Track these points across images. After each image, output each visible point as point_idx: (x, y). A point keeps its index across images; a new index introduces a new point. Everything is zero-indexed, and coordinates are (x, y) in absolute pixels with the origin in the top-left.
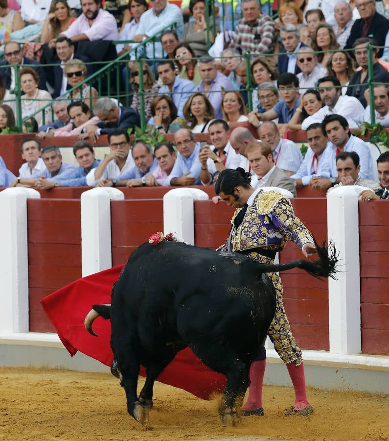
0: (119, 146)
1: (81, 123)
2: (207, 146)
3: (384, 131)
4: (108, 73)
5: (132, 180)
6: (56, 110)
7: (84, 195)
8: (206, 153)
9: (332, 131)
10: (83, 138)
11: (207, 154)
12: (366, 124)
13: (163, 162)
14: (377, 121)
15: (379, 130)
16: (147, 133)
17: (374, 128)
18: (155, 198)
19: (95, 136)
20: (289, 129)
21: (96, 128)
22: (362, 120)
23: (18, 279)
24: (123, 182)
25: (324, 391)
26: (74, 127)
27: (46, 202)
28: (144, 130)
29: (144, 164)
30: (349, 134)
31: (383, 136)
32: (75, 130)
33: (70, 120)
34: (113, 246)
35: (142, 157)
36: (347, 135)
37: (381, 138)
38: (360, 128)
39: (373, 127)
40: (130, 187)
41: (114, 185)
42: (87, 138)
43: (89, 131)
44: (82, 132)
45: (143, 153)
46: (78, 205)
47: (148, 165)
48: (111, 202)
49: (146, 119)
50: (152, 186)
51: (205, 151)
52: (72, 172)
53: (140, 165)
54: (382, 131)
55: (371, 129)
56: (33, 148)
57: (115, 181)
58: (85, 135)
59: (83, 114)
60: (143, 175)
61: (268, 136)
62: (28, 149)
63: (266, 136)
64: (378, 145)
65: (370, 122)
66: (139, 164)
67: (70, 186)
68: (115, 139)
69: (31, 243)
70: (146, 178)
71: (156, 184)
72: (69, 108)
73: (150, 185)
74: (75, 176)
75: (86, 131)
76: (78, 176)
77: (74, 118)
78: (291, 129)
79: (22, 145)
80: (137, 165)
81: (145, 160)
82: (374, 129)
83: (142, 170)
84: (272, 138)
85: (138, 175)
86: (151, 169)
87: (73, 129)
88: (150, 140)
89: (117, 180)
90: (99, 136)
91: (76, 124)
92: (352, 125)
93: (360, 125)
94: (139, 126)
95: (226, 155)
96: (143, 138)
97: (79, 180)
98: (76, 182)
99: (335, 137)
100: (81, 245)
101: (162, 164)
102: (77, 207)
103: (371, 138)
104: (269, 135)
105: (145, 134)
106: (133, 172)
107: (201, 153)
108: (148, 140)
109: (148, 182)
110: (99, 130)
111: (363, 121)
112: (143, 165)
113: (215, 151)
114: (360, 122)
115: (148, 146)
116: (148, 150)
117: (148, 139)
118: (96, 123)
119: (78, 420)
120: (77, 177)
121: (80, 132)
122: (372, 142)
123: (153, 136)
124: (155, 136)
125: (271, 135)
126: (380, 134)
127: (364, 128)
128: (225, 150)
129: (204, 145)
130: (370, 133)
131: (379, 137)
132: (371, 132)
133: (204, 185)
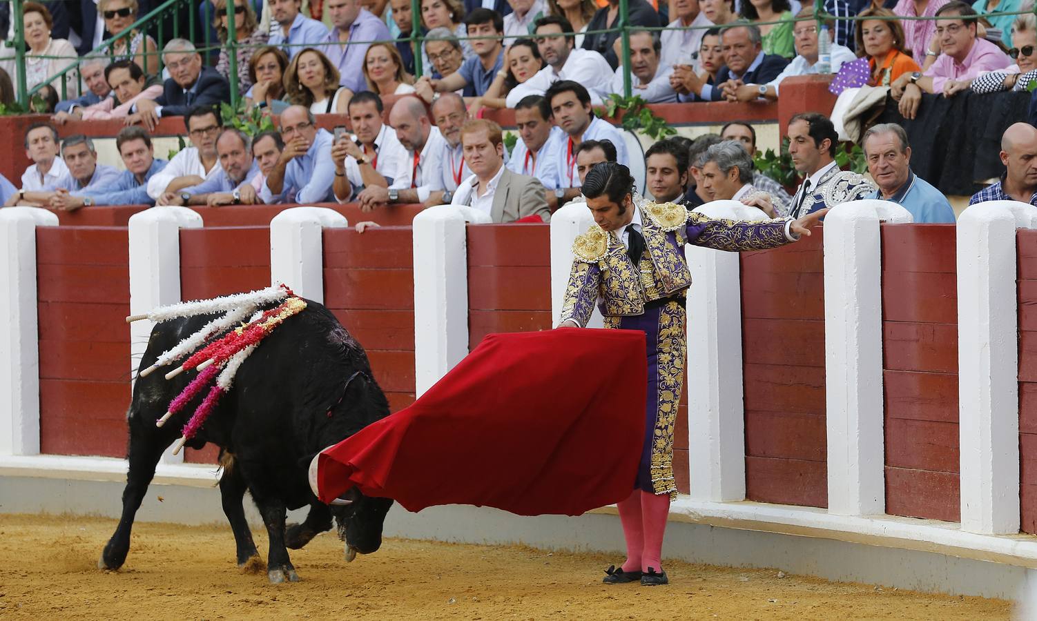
0: (205, 134)
1: (128, 96)
2: (346, 134)
3: (647, 109)
4: (174, 12)
5: (217, 193)
6: (85, 74)
7: (135, 220)
8: (345, 146)
9: (562, 108)
10: (132, 122)
11: (346, 148)
12: (617, 97)
13: (266, 164)
14: (635, 93)
15: (639, 106)
16: (242, 113)
17: (630, 103)
18: (256, 224)
19: (153, 120)
20: (484, 107)
21: (155, 106)
22: (609, 91)
23: (22, 364)
24: (201, 198)
25: (544, 553)
26: (117, 103)
27: (70, 232)
28: (236, 110)
29: (236, 165)
30: (591, 115)
31: (646, 118)
32: (119, 108)
33: (109, 92)
35: (234, 153)
36: (588, 117)
37: (642, 122)
38: (606, 104)
39: (628, 102)
40: (212, 206)
41: (186, 203)
42: (139, 123)
43: (142, 110)
44: (130, 112)
45: (236, 148)
46: (124, 237)
47: (244, 168)
48: (180, 231)
49: (240, 90)
50: (250, 204)
51: (343, 144)
52: (113, 181)
53: (229, 168)
54: (643, 110)
55: (624, 107)
56: (44, 139)
57: (186, 197)
58: (136, 117)
59: (133, 82)
60: (235, 184)
61: (449, 119)
62: (36, 141)
63: (447, 119)
64: (637, 132)
65: (622, 95)
66: (228, 165)
67: (110, 203)
68: (197, 122)
69: (42, 302)
70: (240, 190)
71: (258, 200)
72: (108, 71)
73: (247, 202)
74: (118, 187)
75: (138, 111)
76: (123, 188)
77: (117, 87)
78: (488, 106)
79: (26, 134)
80: (225, 168)
81: (238, 159)
82: (629, 106)
83: (232, 176)
84: (456, 121)
85: (226, 185)
86: (248, 176)
87: (114, 107)
88: (247, 125)
89: (190, 195)
90: (159, 118)
91: (120, 100)
92: (596, 100)
93: (605, 99)
94: (229, 102)
95: (377, 150)
96: (235, 121)
97: (125, 195)
98: (120, 197)
99: (567, 119)
100: (129, 304)
101: (265, 167)
102: (122, 241)
103: (623, 122)
105: (238, 116)
106: (218, 180)
107: (335, 147)
108: (243, 126)
109: (244, 198)
110: (159, 109)
111: (611, 92)
112: (234, 167)
113: (358, 143)
114: (605, 94)
115: (243, 135)
116: (244, 142)
117: (243, 123)
118: (154, 97)
119: (125, 604)
120: (121, 190)
121: (127, 112)
122: (626, 128)
123: (253, 119)
124: (255, 119)
126: (641, 115)
127: (612, 105)
129: (340, 133)
130: (622, 113)
131: (638, 119)
132: (626, 111)
133: (340, 202)
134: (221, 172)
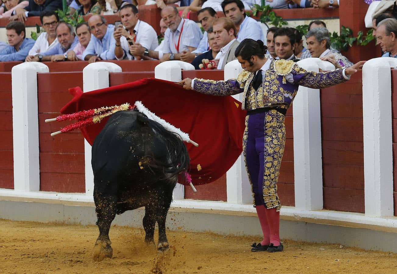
0: (51, 26)
1: (11, 7)
2: (121, 25)
3: (273, 12)
5: (56, 55)
7: (14, 68)
8: (120, 31)
9: (230, 11)
10: (13, 19)
11: (121, 32)
12: (257, 6)
13: (82, 38)
14: (267, 4)
15: (269, 11)
16: (69, 15)
17: (264, 9)
18: (76, 71)
19: (24, 18)
20: (190, 11)
21: (24, 12)
22: (253, 3)
24: (48, 58)
25: (222, 236)
26: (5, 10)
28: (66, 13)
29: (66, 41)
30: (245, 15)
31: (272, 16)
32: (6, 12)
33: (2, 4)
34: (39, 112)
35: (65, 34)
36: (243, 16)
37: (270, 18)
38: (252, 9)
39: (263, 8)
40: (54, 62)
41: (40, 60)
42: (17, 19)
43: (18, 13)
44: (12, 14)
45: (65, 32)
46: (10, 76)
47: (69, 42)
48: (37, 74)
49: (67, 3)
50: (73, 61)
51: (119, 30)
52: (4, 49)
53: (62, 42)
54: (271, 12)
55: (261, 11)
57: (41, 57)
58: (15, 17)
60: (65, 50)
61: (169, 18)
63: (168, 18)
64: (267, 24)
65: (260, 5)
66: (61, 40)
67: (2, 60)
68: (46, 19)
70: (68, 54)
71: (77, 59)
73: (71, 60)
74: (7, 52)
75: (16, 14)
76: (9, 53)
78: (193, 10)
80: (60, 42)
81: (67, 37)
82: (264, 10)
83: (64, 46)
84: (172, 19)
85: (61, 51)
86: (72, 46)
87: (4, 12)
88: (71, 21)
89: (42, 56)
90: (27, 17)
91: (7, 8)
92: (247, 8)
93: (252, 7)
94: (62, 9)
95: (136, 33)
96: (65, 19)
97: (9, 56)
98: (7, 57)
99: (232, 17)
100: (12, 111)
101: (81, 40)
102: (9, 79)
103: (261, 19)
104: (170, 16)
105: (67, 16)
106: (57, 48)
107: (115, 32)
108: (69, 21)
109: (70, 57)
110: (26, 13)
111: (255, 4)
113: (127, 30)
114: (252, 4)
115: (70, 25)
116: (70, 29)
117: (69, 20)
118: (24, 7)
119: (10, 262)
120: (8, 53)
121: (11, 14)
122: (262, 22)
123: (74, 18)
124: (75, 18)
125: (172, 16)
126: (270, 15)
127: (255, 10)
128: (135, 29)
129: (118, 24)
130: (260, 14)
131: (268, 17)
132: (262, 13)
133: (118, 59)
134: (58, 44)
